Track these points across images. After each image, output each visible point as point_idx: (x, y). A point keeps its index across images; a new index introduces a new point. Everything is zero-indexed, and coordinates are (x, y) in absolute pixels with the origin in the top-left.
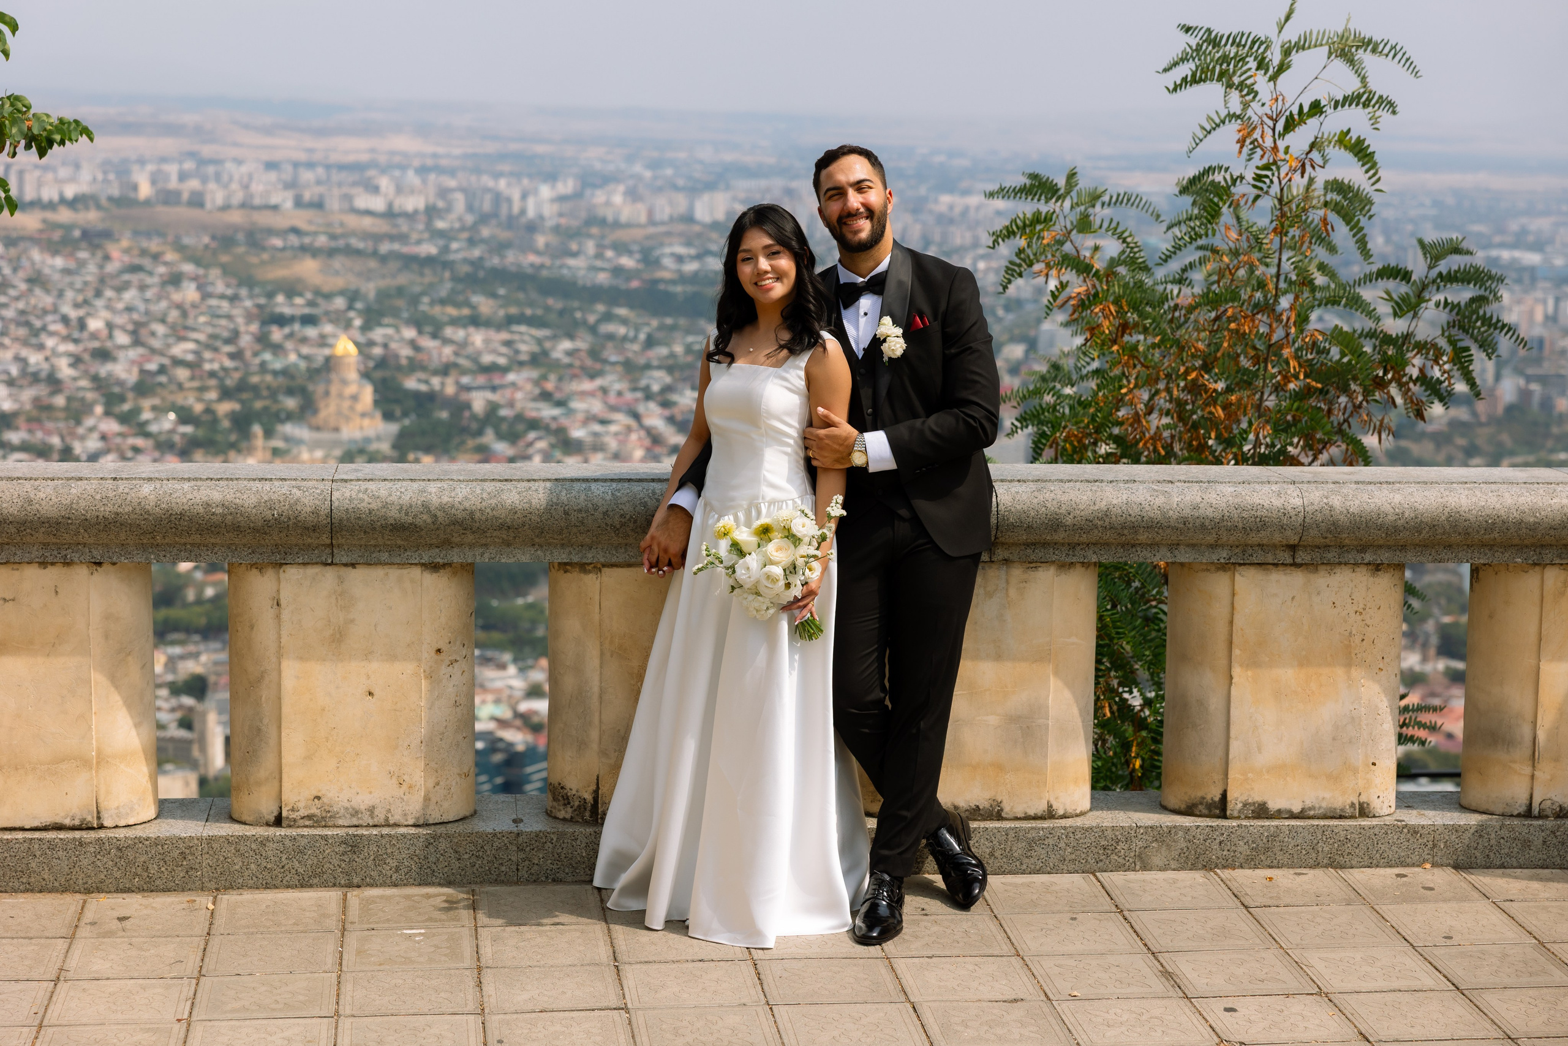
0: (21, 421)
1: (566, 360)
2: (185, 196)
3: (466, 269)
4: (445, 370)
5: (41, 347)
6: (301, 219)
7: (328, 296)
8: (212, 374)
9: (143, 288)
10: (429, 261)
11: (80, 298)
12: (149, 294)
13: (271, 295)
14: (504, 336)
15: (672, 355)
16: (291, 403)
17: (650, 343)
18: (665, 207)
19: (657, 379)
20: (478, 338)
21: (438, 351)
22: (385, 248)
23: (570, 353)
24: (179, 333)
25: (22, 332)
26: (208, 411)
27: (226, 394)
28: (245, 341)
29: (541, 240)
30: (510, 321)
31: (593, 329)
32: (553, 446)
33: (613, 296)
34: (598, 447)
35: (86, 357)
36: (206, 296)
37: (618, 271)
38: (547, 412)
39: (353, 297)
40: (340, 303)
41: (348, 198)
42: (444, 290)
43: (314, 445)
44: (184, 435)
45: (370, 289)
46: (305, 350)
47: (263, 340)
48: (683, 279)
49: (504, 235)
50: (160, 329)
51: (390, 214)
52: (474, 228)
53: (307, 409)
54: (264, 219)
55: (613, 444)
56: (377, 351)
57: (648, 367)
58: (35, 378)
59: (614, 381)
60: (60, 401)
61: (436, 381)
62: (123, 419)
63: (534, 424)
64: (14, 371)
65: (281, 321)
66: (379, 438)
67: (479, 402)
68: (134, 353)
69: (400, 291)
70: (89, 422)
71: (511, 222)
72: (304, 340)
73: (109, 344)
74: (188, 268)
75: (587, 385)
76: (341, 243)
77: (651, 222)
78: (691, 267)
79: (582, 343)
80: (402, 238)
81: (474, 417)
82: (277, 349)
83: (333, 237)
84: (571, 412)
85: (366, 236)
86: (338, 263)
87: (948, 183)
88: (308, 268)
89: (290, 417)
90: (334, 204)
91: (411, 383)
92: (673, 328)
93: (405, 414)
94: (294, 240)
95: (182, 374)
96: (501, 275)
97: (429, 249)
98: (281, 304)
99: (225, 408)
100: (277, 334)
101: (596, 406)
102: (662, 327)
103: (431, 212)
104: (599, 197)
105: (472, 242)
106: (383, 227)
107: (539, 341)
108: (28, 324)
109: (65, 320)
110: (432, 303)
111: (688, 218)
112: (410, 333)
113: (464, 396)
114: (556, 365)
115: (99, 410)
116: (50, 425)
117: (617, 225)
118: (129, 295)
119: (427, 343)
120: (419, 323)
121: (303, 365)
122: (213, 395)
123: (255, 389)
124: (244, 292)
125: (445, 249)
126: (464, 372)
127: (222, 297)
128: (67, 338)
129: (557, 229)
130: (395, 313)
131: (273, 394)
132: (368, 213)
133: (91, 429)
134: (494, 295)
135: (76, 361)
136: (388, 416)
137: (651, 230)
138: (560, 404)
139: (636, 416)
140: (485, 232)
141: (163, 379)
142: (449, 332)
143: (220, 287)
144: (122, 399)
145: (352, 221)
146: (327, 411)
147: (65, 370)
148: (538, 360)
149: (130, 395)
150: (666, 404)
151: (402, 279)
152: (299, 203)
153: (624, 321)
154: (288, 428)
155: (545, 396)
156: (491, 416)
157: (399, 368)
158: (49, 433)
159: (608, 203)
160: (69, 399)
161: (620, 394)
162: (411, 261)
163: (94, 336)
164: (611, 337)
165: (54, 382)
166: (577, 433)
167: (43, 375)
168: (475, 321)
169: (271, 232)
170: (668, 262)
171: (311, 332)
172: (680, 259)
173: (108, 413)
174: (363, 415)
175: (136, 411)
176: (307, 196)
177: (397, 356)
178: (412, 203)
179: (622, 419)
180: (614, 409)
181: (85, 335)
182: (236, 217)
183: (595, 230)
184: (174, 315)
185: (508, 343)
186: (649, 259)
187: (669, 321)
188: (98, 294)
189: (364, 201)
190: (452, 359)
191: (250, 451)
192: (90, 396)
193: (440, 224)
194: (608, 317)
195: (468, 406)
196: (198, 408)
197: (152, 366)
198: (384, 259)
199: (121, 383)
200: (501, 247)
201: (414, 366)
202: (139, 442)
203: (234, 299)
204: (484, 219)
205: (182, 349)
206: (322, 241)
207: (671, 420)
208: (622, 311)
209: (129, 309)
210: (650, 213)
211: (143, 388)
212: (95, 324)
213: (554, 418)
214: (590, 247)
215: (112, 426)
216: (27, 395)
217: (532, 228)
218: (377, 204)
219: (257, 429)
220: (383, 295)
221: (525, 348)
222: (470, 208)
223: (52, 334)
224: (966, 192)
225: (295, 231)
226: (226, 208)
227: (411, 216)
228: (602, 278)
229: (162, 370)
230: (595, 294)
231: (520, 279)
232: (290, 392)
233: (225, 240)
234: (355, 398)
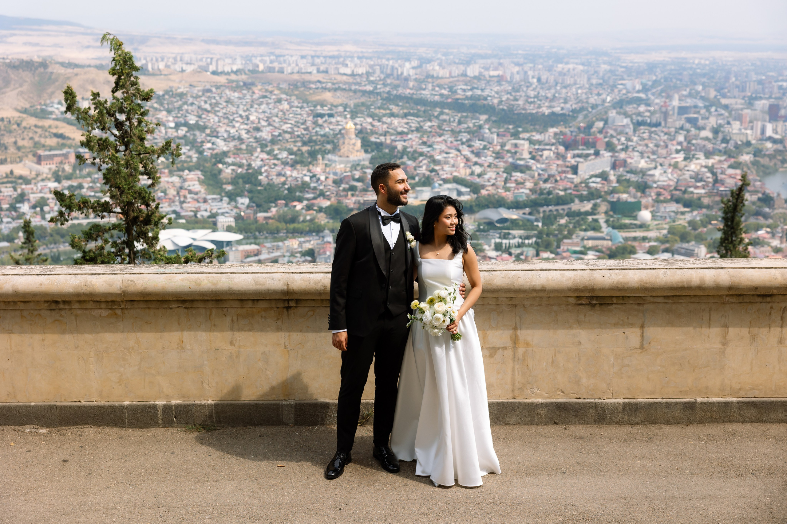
0: (230, 154)
1: (429, 130)
2: (277, 69)
3: (385, 95)
4: (385, 134)
5: (234, 127)
6: (320, 77)
7: (336, 106)
8: (298, 136)
9: (268, 104)
10: (371, 93)
11: (245, 108)
12: (270, 106)
13: (315, 106)
14: (405, 121)
15: (469, 127)
16: (329, 147)
17: (460, 123)
18: (456, 70)
19: (465, 137)
20: (396, 121)
21: (381, 127)
22: (353, 87)
23: (430, 127)
24: (284, 120)
25: (226, 121)
26: (299, 150)
27: (305, 144)
28: (309, 123)
29: (411, 84)
30: (405, 115)
31: (437, 117)
32: (429, 162)
33: (442, 105)
34: (446, 163)
35: (251, 130)
36: (291, 107)
37: (442, 95)
38: (425, 149)
39: (345, 107)
40: (341, 109)
41: (337, 69)
42: (379, 103)
43: (341, 162)
44: (291, 159)
45: (352, 103)
46: (331, 127)
47: (315, 123)
48: (467, 98)
49: (396, 82)
50: (277, 119)
51: (353, 75)
52: (384, 79)
53: (336, 149)
54: (307, 77)
55: (452, 162)
56: (359, 127)
57: (460, 132)
58: (234, 138)
59: (448, 137)
60: (244, 147)
61: (382, 138)
62: (268, 153)
63: (421, 154)
64: (226, 135)
65: (321, 116)
66: (364, 160)
67: (400, 146)
68: (269, 129)
69: (363, 104)
70: (256, 154)
71: (398, 77)
72: (331, 123)
73: (259, 125)
74: (283, 96)
75: (439, 139)
76: (337, 86)
77: (451, 77)
78: (469, 93)
79: (435, 123)
80: (359, 84)
81: (398, 151)
82: (321, 126)
83: (333, 84)
84: (434, 149)
85: (345, 83)
86: (338, 93)
87: (559, 60)
88: (328, 96)
89: (329, 152)
90: (332, 71)
91: (373, 139)
92: (467, 117)
93: (372, 151)
94: (319, 85)
95: (287, 136)
96: (399, 98)
97: (369, 88)
98: (319, 110)
99: (305, 149)
100: (320, 121)
101: (443, 147)
102: (462, 117)
103: (368, 74)
104: (429, 67)
105: (385, 85)
106: (351, 80)
107: (419, 123)
108: (227, 118)
109: (241, 116)
110: (375, 108)
111: (464, 75)
112: (370, 120)
113: (394, 144)
114: (425, 132)
115: (259, 150)
116: (242, 156)
117: (438, 78)
118: (263, 107)
119: (376, 123)
120: (372, 116)
121: (331, 132)
122: (299, 144)
123: (315, 141)
124: (305, 105)
125: (376, 88)
126: (392, 135)
127: (297, 107)
128: (243, 123)
129: (416, 80)
130: (362, 112)
131: (322, 143)
132: (345, 74)
133: (257, 157)
134: (398, 105)
135: (248, 132)
136: (366, 151)
137: (451, 79)
138: (430, 146)
139: (459, 150)
140: (389, 81)
141: (280, 138)
142: (384, 119)
143: (296, 103)
144: (266, 146)
145: (339, 78)
146: (344, 149)
147: (244, 136)
148: (418, 129)
149: (269, 144)
150: (469, 146)
151: (363, 100)
152: (318, 71)
153: (448, 114)
154: (330, 156)
155: (424, 143)
156: (404, 151)
157: (367, 133)
158: (242, 159)
159: (433, 69)
160: (247, 146)
161: (451, 142)
162: (364, 92)
163: (253, 122)
164: (445, 121)
165: (240, 139)
166: (438, 157)
167: (236, 137)
168: (392, 115)
169: (310, 82)
170: (459, 91)
171: (333, 120)
172: (464, 90)
173: (262, 151)
174: (357, 151)
175: (272, 150)
176: (322, 68)
177: (366, 129)
178: (361, 70)
179: (454, 152)
180: (450, 148)
181: (249, 122)
182: (296, 77)
183: (430, 80)
184: (280, 114)
185: (407, 123)
186: (452, 91)
187: (464, 114)
188: (252, 106)
189: (343, 70)
190: (387, 130)
191: (317, 165)
192: (254, 145)
193: (372, 79)
194: (442, 113)
195: (396, 147)
196: (295, 149)
197: (276, 133)
198: (355, 92)
199: (265, 140)
200: (396, 87)
201: (373, 132)
202: (276, 162)
203: (301, 108)
204: (388, 76)
205: (286, 127)
206: (329, 85)
207: (472, 152)
208: (446, 111)
209: (264, 112)
210: (450, 73)
211: (274, 141)
212: (252, 118)
213: (428, 152)
214: (430, 86)
215: (264, 156)
216: (232, 144)
217: (407, 79)
218: (348, 71)
219: (320, 157)
220: (356, 106)
221: (414, 125)
222: (382, 72)
223: (237, 122)
224: (567, 63)
225: (319, 82)
226: (292, 73)
227: (361, 76)
228: (437, 98)
229: (280, 135)
230: (435, 104)
231: (407, 99)
232: (328, 143)
233: (294, 85)
234: (354, 145)
